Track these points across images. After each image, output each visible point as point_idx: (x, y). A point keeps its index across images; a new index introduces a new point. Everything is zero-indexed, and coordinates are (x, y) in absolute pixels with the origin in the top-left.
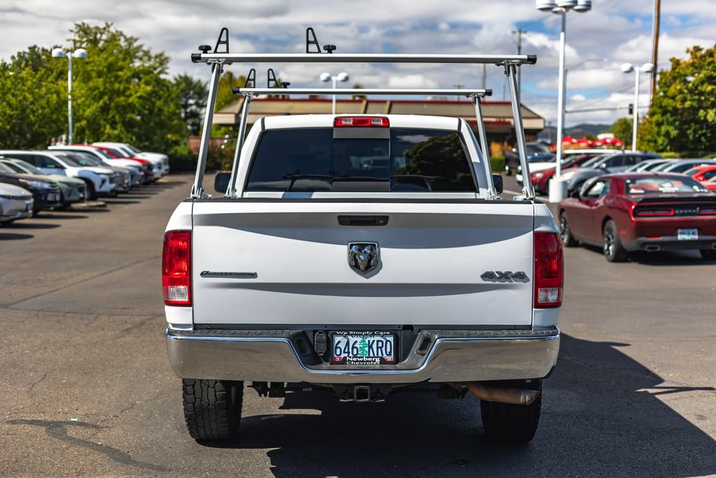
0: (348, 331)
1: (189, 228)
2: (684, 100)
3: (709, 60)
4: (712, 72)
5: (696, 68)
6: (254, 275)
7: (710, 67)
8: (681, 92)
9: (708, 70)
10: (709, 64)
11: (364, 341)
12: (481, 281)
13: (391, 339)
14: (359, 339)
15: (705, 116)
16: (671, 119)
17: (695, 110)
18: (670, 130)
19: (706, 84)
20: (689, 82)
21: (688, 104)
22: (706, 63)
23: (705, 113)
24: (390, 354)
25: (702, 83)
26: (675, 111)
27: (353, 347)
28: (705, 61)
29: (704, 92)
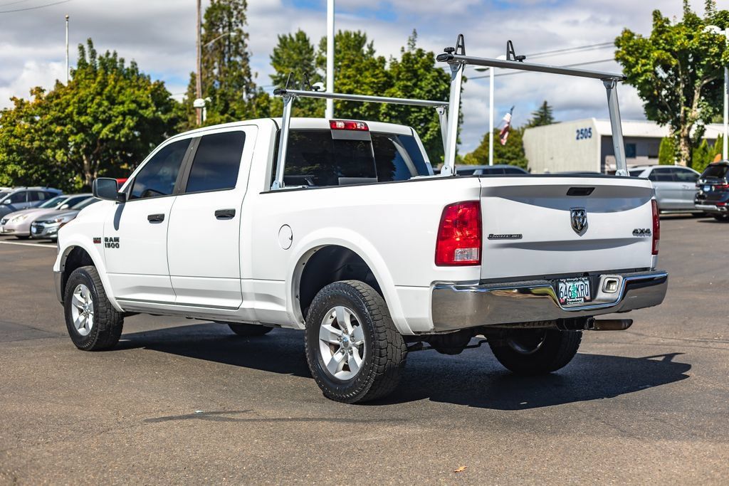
0: (566, 278)
1: (478, 199)
2: (32, 141)
3: (56, 101)
4: (60, 114)
5: (45, 108)
6: (520, 236)
7: (58, 108)
8: (28, 132)
9: (56, 111)
10: (57, 105)
11: (574, 286)
12: (632, 236)
13: (587, 282)
14: (571, 284)
15: (54, 157)
16: (18, 159)
17: (41, 149)
18: (17, 169)
19: (55, 125)
20: (37, 122)
21: (36, 144)
22: (53, 104)
23: (53, 153)
24: (587, 295)
25: (51, 123)
26: (21, 151)
27: (569, 291)
28: (52, 102)
29: (54, 132)
